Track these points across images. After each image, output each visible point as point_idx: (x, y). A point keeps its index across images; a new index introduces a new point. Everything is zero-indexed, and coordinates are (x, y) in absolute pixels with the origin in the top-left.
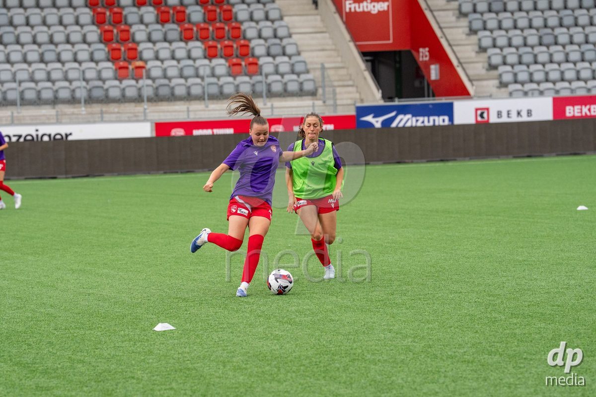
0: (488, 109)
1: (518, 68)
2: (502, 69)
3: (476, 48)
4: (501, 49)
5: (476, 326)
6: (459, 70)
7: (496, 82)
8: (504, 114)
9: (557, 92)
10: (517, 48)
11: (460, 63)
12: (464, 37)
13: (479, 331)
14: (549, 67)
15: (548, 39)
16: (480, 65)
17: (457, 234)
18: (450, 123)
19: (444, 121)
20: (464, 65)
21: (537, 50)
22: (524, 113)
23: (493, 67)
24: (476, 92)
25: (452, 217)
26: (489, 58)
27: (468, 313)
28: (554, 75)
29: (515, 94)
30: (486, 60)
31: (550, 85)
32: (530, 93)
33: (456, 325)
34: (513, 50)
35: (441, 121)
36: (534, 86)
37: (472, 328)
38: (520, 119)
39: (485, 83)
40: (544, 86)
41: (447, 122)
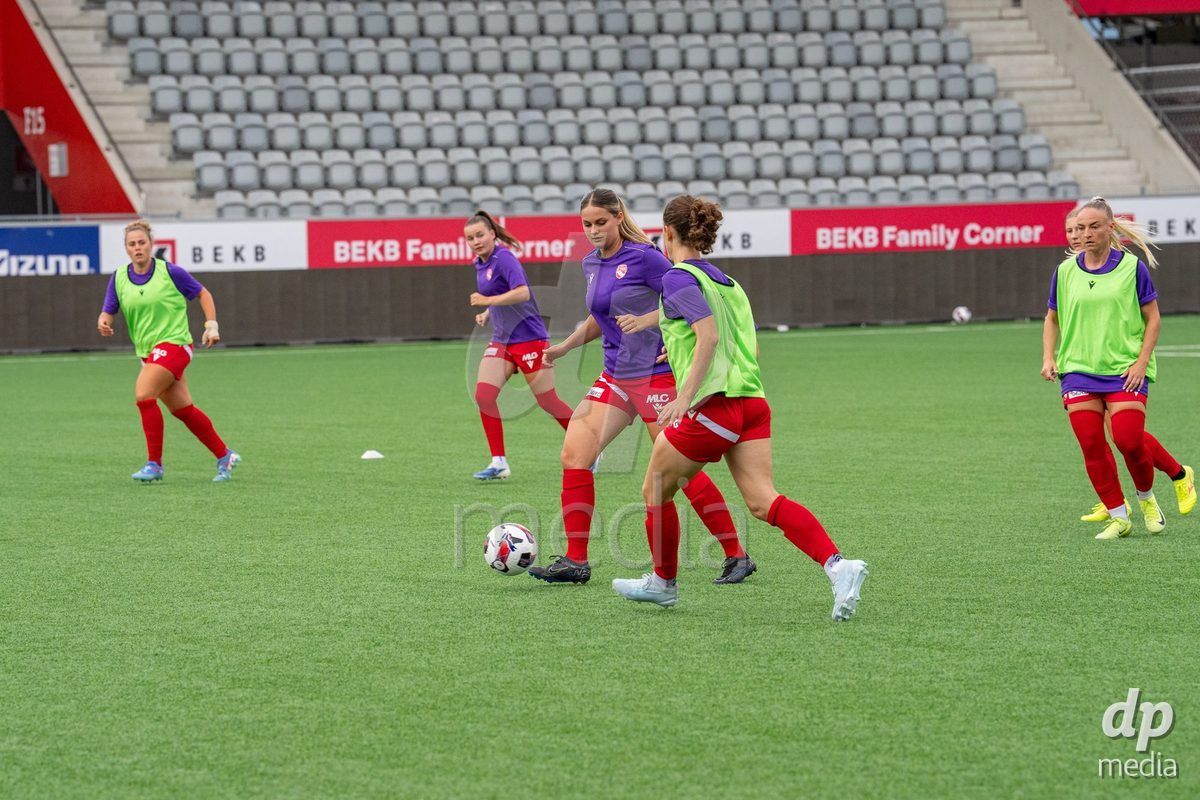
0: (172, 243)
1: (234, 158)
2: (202, 158)
3: (147, 112)
4: (199, 115)
5: (159, 706)
6: (111, 158)
7: (189, 186)
8: (208, 255)
9: (316, 210)
10: (233, 115)
11: (112, 142)
12: (119, 86)
13: (164, 717)
14: (298, 157)
15: (295, 99)
16: (155, 149)
17: (112, 510)
18: (93, 271)
19: (78, 265)
20: (122, 148)
21: (275, 119)
22: (248, 253)
23: (182, 154)
24: (147, 205)
25: (101, 472)
26: (174, 133)
27: (141, 679)
28: (310, 175)
29: (228, 211)
30: (168, 137)
31: (301, 196)
32: (261, 211)
33: (115, 704)
34: (224, 119)
35: (73, 265)
36: (269, 196)
37: (151, 710)
38: (239, 266)
39: (165, 187)
40: (289, 197)
41: (85, 269)
